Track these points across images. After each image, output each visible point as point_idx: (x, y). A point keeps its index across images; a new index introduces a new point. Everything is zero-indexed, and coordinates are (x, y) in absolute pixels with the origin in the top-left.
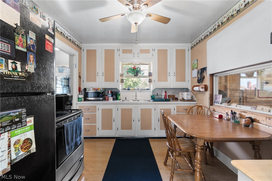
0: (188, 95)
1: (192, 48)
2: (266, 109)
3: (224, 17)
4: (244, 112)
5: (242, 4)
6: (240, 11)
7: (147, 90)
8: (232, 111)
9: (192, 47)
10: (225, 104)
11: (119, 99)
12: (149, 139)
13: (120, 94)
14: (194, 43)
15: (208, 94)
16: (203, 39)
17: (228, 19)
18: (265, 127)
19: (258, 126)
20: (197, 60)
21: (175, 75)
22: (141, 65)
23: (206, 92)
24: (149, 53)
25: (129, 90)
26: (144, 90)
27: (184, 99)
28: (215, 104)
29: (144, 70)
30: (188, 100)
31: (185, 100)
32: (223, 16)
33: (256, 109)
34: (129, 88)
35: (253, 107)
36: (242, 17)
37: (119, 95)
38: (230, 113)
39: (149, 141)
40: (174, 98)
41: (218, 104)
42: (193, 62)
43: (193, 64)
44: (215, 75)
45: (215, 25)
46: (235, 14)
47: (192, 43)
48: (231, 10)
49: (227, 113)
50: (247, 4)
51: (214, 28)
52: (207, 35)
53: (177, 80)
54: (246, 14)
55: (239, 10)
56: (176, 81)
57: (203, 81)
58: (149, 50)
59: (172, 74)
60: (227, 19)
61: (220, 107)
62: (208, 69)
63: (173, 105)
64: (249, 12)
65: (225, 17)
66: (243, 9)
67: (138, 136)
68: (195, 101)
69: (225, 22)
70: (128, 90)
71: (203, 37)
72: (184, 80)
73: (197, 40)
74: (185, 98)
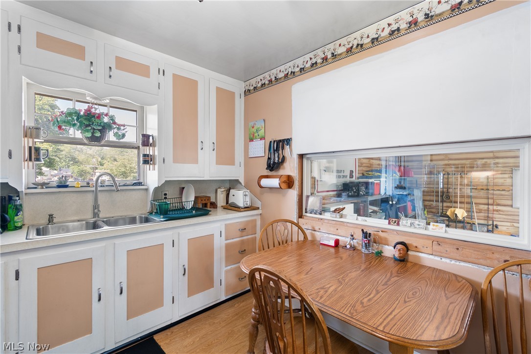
0: (245, 195)
1: (247, 92)
2: (419, 225)
3: (340, 45)
4: (382, 231)
5: (384, 28)
6: (379, 40)
7: (135, 184)
8: (363, 230)
9: (249, 90)
10: (335, 216)
11: (19, 225)
12: (156, 337)
13: (21, 205)
14: (254, 82)
15: (293, 194)
16: (280, 79)
17: (351, 51)
18: (433, 259)
19: (419, 257)
20: (264, 120)
21: (215, 149)
22: (111, 107)
23: (290, 191)
24: (148, 75)
25: (67, 186)
26: (124, 185)
27: (237, 206)
28: (308, 214)
29: (124, 126)
30: (247, 208)
31: (239, 207)
32: (338, 42)
33: (398, 224)
34: (66, 180)
35: (392, 220)
36: (383, 54)
37: (18, 209)
38: (359, 235)
39: (158, 347)
40: (209, 204)
41: (316, 214)
42: (251, 124)
43: (253, 127)
44: (308, 156)
45: (315, 56)
46: (366, 44)
47: (248, 83)
48: (357, 35)
49: (352, 236)
50: (396, 32)
51: (314, 61)
52: (293, 73)
53: (219, 162)
54: (393, 50)
55: (377, 39)
56: (217, 163)
57: (281, 167)
58: (147, 68)
59: (208, 146)
60: (347, 50)
61: (322, 221)
62: (294, 143)
63: (217, 225)
64: (401, 47)
65: (342, 45)
66: (385, 37)
67: (116, 343)
68: (258, 208)
69: (340, 54)
70: (59, 187)
71: (281, 75)
72: (231, 161)
73: (262, 79)
74: (241, 204)
